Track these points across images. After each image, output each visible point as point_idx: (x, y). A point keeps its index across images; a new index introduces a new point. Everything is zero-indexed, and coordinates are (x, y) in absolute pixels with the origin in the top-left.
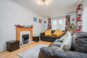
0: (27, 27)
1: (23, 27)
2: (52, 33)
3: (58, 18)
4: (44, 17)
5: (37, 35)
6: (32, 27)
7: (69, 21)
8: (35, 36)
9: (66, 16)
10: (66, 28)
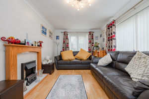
0: (32, 45)
1: (25, 44)
2: (74, 56)
3: (78, 33)
4: (56, 28)
5: (50, 62)
6: (40, 46)
7: (93, 39)
8: (48, 63)
9: (90, 32)
10: (89, 48)
